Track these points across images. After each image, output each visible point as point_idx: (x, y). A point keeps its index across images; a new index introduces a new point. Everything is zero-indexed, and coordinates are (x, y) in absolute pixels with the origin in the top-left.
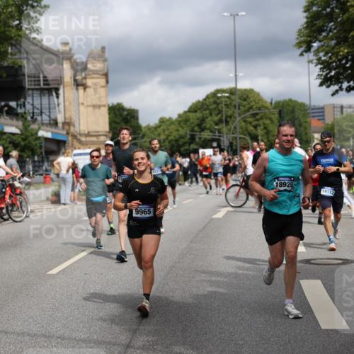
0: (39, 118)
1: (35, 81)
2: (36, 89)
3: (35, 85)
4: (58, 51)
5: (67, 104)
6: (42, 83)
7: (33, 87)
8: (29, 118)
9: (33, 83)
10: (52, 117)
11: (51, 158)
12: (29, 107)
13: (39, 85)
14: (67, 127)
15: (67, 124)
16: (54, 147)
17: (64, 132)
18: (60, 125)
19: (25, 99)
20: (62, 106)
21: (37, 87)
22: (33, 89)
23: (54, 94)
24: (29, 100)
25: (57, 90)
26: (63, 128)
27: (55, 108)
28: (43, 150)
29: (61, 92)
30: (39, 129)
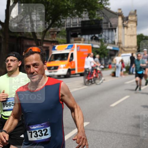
0: (107, 41)
1: (106, 25)
2: (107, 29)
3: (106, 27)
4: (116, 13)
5: (119, 34)
6: (109, 26)
7: (105, 28)
8: (103, 41)
9: (105, 26)
10: (113, 40)
11: (112, 57)
12: (103, 36)
13: (108, 27)
14: (119, 45)
15: (119, 43)
16: (113, 53)
17: (118, 47)
18: (116, 44)
19: (102, 33)
20: (117, 36)
21: (107, 28)
22: (105, 29)
23: (114, 31)
24: (104, 33)
25: (115, 29)
26: (117, 45)
27: (114, 37)
28: (109, 54)
29: (117, 30)
30: (107, 45)
